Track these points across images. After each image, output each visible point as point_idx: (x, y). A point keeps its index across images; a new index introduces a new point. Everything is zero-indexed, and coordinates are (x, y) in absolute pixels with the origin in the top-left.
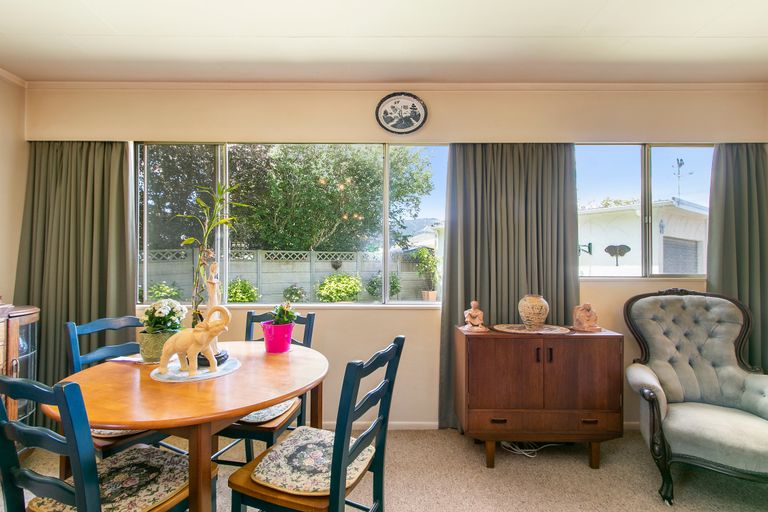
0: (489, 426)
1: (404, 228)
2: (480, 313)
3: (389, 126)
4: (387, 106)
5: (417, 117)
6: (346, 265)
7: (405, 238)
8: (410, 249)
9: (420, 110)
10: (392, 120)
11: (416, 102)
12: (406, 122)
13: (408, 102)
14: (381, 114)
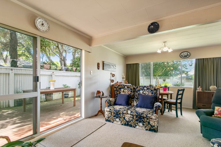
0: (202, 106)
1: (187, 69)
2: (201, 88)
3: (182, 57)
4: (182, 54)
5: (188, 55)
6: (167, 80)
7: (187, 72)
8: (189, 75)
9: (189, 54)
10: (183, 56)
11: (188, 53)
12: (186, 56)
13: (186, 53)
14: (181, 55)
